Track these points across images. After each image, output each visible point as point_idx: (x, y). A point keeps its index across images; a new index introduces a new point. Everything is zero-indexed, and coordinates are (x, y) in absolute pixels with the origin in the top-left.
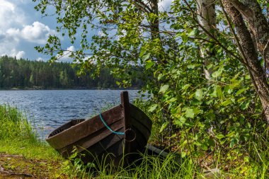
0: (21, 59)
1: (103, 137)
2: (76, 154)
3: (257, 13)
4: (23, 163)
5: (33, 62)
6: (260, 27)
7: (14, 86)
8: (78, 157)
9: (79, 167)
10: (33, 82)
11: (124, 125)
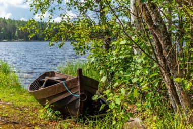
0: (9, 19)
1: (66, 97)
2: (48, 106)
3: (164, 32)
4: (13, 110)
5: (17, 22)
6: (165, 41)
7: (4, 38)
8: (49, 107)
9: (50, 113)
10: (17, 36)
11: (79, 90)
